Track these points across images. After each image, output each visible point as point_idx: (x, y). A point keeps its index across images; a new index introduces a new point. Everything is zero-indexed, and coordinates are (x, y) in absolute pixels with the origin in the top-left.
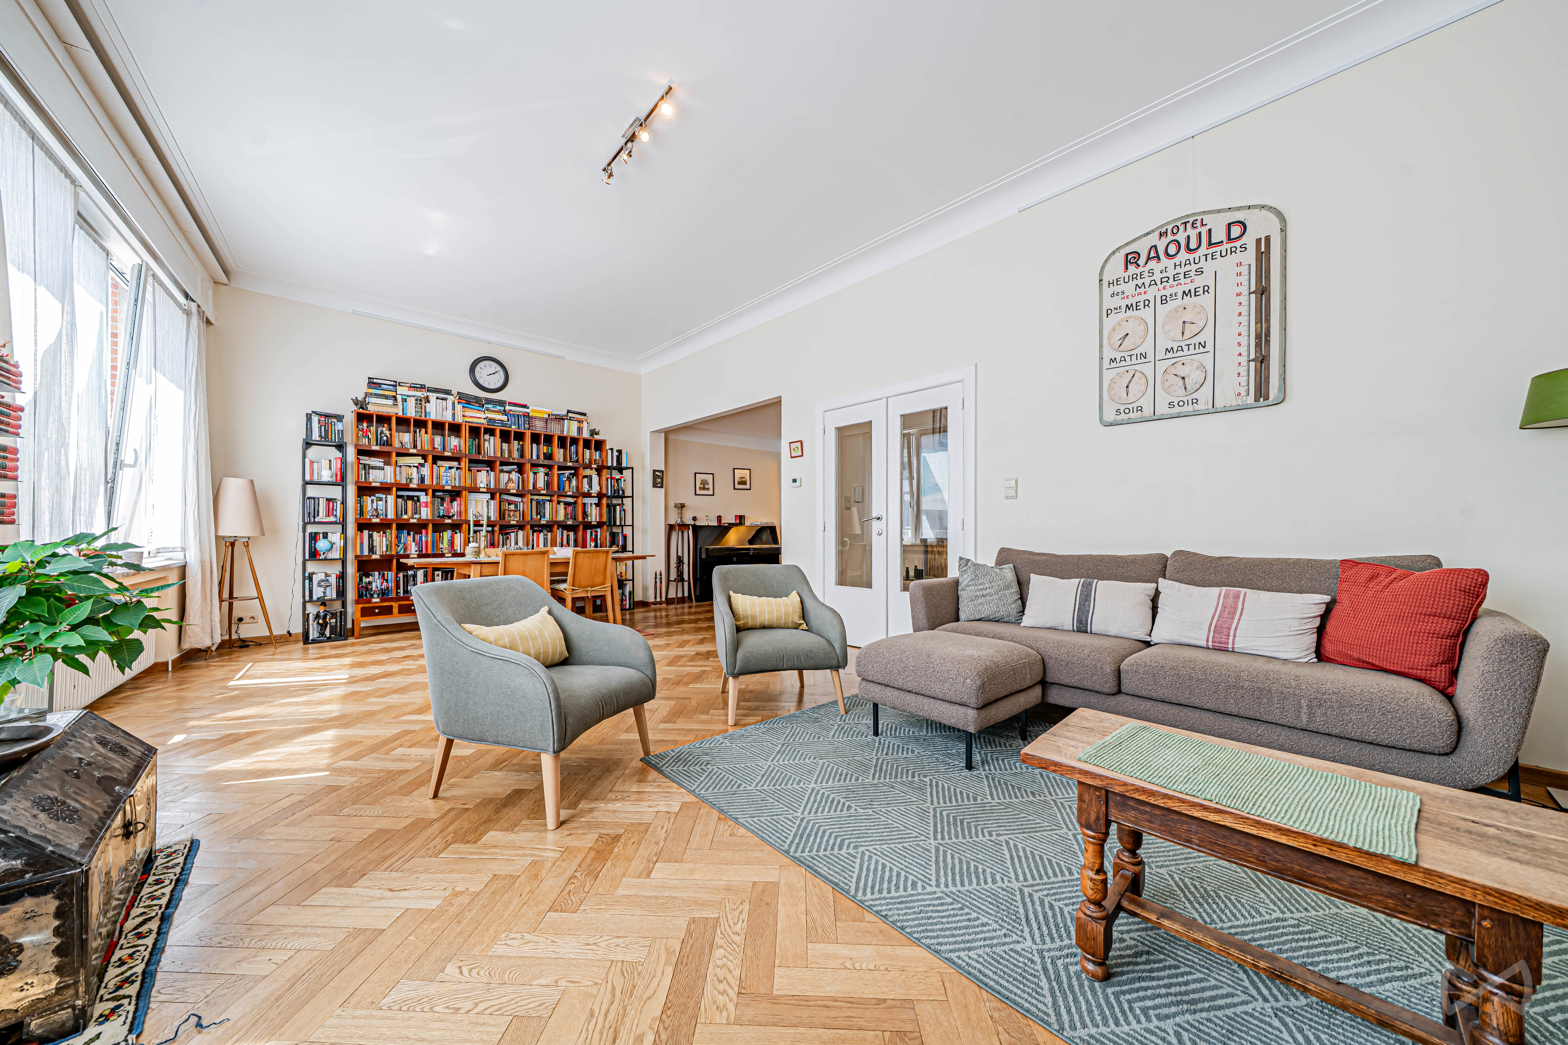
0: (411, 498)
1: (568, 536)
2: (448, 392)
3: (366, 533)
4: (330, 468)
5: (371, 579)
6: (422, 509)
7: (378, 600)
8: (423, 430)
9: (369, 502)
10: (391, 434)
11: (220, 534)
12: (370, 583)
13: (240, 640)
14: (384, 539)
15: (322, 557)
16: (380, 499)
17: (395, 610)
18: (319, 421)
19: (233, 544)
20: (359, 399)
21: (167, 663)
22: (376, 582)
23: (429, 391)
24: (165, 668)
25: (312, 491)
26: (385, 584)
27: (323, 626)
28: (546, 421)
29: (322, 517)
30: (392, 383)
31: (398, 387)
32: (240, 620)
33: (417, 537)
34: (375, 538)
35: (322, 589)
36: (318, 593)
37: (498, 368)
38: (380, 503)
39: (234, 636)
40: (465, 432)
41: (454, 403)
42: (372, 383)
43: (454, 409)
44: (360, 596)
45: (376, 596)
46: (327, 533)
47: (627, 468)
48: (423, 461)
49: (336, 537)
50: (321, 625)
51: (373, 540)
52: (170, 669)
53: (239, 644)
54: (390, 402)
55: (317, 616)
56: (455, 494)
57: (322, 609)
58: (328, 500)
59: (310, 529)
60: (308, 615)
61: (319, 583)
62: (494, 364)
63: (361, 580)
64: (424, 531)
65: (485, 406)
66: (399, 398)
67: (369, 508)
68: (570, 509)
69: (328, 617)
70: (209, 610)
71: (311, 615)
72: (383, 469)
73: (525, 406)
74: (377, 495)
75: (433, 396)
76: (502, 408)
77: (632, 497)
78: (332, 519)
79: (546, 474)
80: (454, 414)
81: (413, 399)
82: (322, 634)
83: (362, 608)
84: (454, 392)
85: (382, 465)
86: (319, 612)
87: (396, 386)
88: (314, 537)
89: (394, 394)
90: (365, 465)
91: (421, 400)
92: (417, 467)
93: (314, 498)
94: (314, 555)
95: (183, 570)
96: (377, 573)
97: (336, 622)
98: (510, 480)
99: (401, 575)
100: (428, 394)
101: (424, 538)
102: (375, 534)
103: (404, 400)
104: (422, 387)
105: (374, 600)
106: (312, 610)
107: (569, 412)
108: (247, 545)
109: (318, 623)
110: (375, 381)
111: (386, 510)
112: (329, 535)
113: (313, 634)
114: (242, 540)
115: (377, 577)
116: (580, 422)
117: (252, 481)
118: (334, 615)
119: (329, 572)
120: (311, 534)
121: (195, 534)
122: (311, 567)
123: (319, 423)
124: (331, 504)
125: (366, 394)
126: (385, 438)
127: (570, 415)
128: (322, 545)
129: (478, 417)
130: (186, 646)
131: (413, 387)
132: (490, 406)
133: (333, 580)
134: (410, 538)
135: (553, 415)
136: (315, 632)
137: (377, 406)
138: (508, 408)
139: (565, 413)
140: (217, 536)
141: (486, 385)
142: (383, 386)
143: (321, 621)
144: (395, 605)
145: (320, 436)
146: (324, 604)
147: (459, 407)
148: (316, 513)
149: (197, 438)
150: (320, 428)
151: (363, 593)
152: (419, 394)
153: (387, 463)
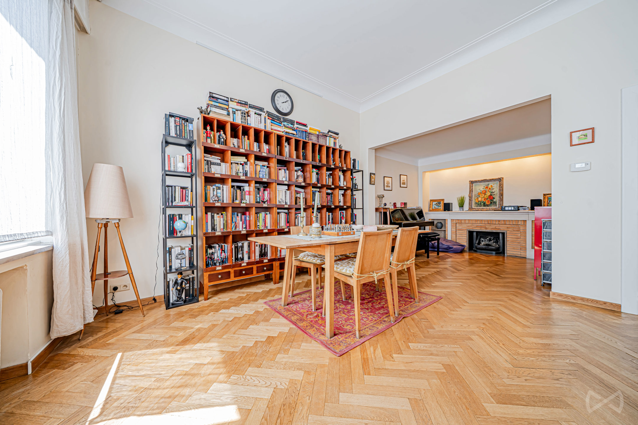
0: (239, 188)
1: (329, 215)
2: (261, 109)
3: (209, 214)
4: (183, 162)
5: (213, 250)
6: (246, 196)
7: (220, 268)
8: (246, 137)
9: (211, 189)
10: (226, 138)
11: (91, 216)
12: (213, 254)
13: (116, 305)
14: (222, 219)
15: (179, 235)
16: (219, 188)
17: (232, 275)
18: (175, 121)
19: (106, 225)
20: (203, 109)
21: (26, 365)
22: (217, 253)
23: (250, 107)
24: (23, 372)
25: (170, 181)
26: (223, 254)
27: (180, 292)
28: (318, 136)
29: (177, 202)
30: (225, 99)
31: (230, 102)
32: (115, 289)
33: (243, 217)
34: (215, 219)
35: (179, 261)
36: (176, 264)
37: (288, 99)
38: (219, 191)
39: (110, 303)
40: (273, 140)
41: (265, 118)
42: (212, 97)
43: (265, 123)
44: (207, 265)
45: (218, 264)
46: (182, 215)
47: (359, 171)
48: (246, 160)
49: (188, 218)
50: (179, 291)
51: (214, 220)
52: (30, 372)
53: (114, 309)
54: (225, 113)
55: (176, 283)
56: (266, 185)
57: (179, 277)
58: (182, 188)
59: (169, 211)
60: (169, 282)
61: (177, 256)
62: (286, 96)
63: (207, 251)
64: (247, 213)
65: (283, 123)
66: (231, 110)
67: (212, 195)
68: (329, 197)
69: (184, 283)
70: (81, 292)
71: (171, 282)
72: (219, 165)
73: (305, 125)
74: (217, 185)
75: (252, 112)
76: (292, 126)
77: (363, 190)
78: (185, 203)
79: (317, 174)
80: (265, 126)
81: (239, 112)
82: (180, 298)
83: (209, 275)
84: (265, 110)
85: (219, 161)
86: (177, 280)
87: (228, 101)
88: (172, 219)
89: (227, 107)
90: (208, 161)
91: (245, 114)
92: (242, 164)
93: (172, 186)
94: (172, 233)
95: (50, 253)
96: (217, 246)
97: (190, 286)
98: (298, 177)
99: (233, 247)
100: (250, 109)
101: (247, 218)
102: (215, 215)
103: (234, 113)
104: (245, 104)
105: (218, 268)
106: (172, 277)
107: (329, 131)
108: (118, 226)
109: (177, 289)
110: (214, 95)
111: (223, 197)
112: (183, 216)
113: (173, 298)
114: (114, 222)
115: (217, 249)
116: (335, 139)
117: (121, 168)
118: (188, 281)
119: (183, 246)
120: (169, 215)
121: (62, 217)
122: (170, 243)
123: (175, 123)
124: (184, 191)
125: (208, 105)
126: (222, 140)
127: (330, 133)
128: (178, 225)
129: (281, 130)
130: (54, 335)
131: (240, 103)
132: (285, 123)
133: (186, 252)
134: (239, 218)
135: (321, 133)
136: (174, 296)
137: (217, 114)
138: (296, 126)
139: (327, 132)
140: (87, 219)
141: (281, 110)
142: (219, 100)
143: (179, 288)
144: (232, 271)
145: (176, 134)
146: (181, 274)
147: (269, 121)
148: (173, 199)
149: (63, 117)
150: (176, 127)
151: (210, 262)
152: (243, 109)
153: (223, 160)
